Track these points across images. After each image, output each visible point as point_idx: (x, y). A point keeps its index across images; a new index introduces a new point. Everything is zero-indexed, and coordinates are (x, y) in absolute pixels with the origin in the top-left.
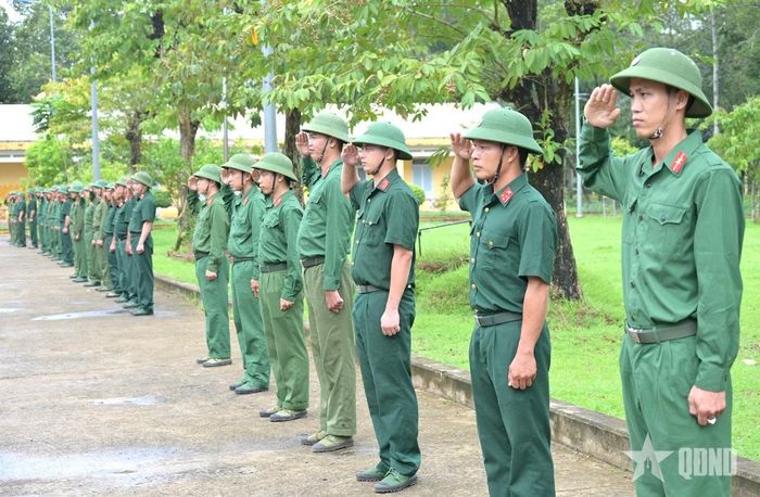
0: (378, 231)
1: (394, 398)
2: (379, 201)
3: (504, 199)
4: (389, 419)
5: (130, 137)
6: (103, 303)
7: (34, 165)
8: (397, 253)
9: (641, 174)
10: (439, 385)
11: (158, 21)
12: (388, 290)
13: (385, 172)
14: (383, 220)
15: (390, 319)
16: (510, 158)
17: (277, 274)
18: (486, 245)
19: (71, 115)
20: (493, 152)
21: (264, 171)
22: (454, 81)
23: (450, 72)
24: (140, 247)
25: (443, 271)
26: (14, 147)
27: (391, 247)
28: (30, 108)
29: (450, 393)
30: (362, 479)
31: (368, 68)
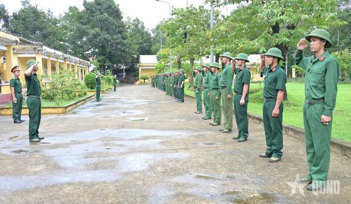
0: (240, 80)
1: (243, 120)
2: (241, 72)
3: (273, 70)
4: (241, 125)
5: (178, 62)
6: (172, 100)
7: (157, 69)
8: (245, 85)
9: (311, 62)
10: (252, 119)
11: (185, 34)
12: (242, 94)
13: (243, 65)
14: (242, 77)
15: (242, 101)
16: (276, 60)
17: (215, 91)
18: (268, 82)
19: (165, 57)
20: (271, 59)
21: (212, 67)
22: (258, 46)
23: (257, 44)
24: (181, 87)
25: (253, 93)
26: (152, 65)
27: (243, 84)
28: (156, 56)
29: (255, 121)
30: (234, 139)
31: (236, 43)
